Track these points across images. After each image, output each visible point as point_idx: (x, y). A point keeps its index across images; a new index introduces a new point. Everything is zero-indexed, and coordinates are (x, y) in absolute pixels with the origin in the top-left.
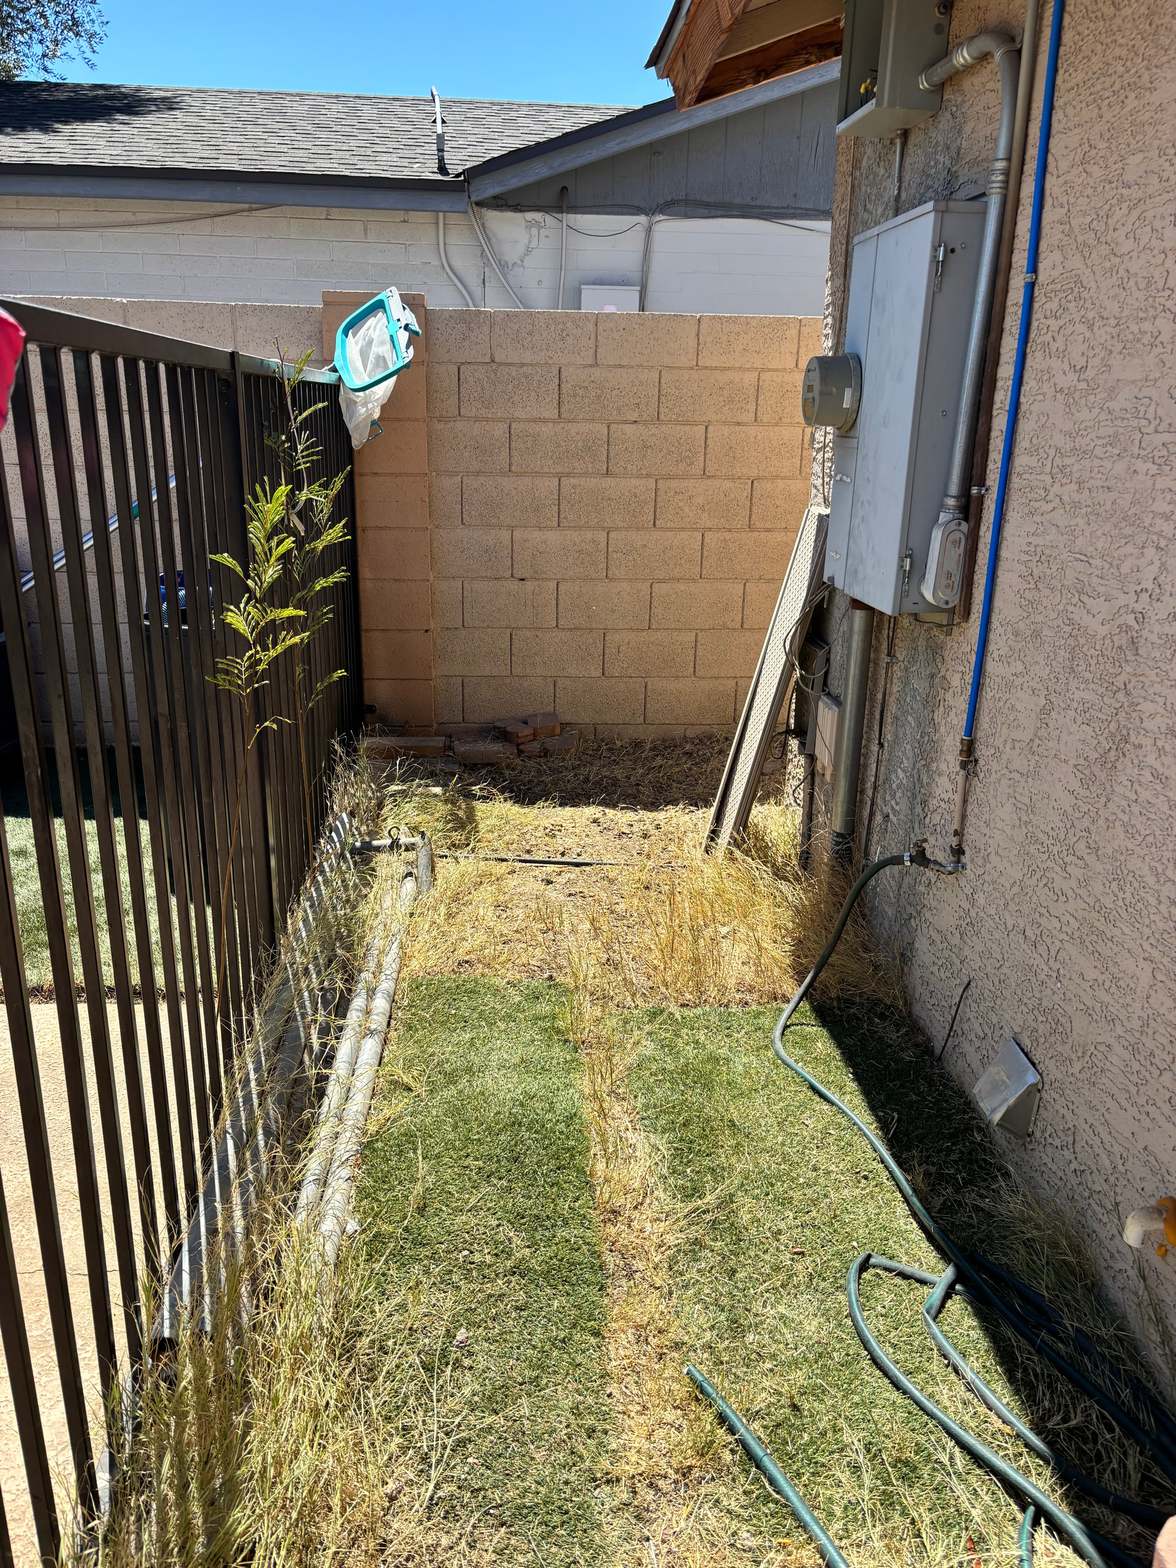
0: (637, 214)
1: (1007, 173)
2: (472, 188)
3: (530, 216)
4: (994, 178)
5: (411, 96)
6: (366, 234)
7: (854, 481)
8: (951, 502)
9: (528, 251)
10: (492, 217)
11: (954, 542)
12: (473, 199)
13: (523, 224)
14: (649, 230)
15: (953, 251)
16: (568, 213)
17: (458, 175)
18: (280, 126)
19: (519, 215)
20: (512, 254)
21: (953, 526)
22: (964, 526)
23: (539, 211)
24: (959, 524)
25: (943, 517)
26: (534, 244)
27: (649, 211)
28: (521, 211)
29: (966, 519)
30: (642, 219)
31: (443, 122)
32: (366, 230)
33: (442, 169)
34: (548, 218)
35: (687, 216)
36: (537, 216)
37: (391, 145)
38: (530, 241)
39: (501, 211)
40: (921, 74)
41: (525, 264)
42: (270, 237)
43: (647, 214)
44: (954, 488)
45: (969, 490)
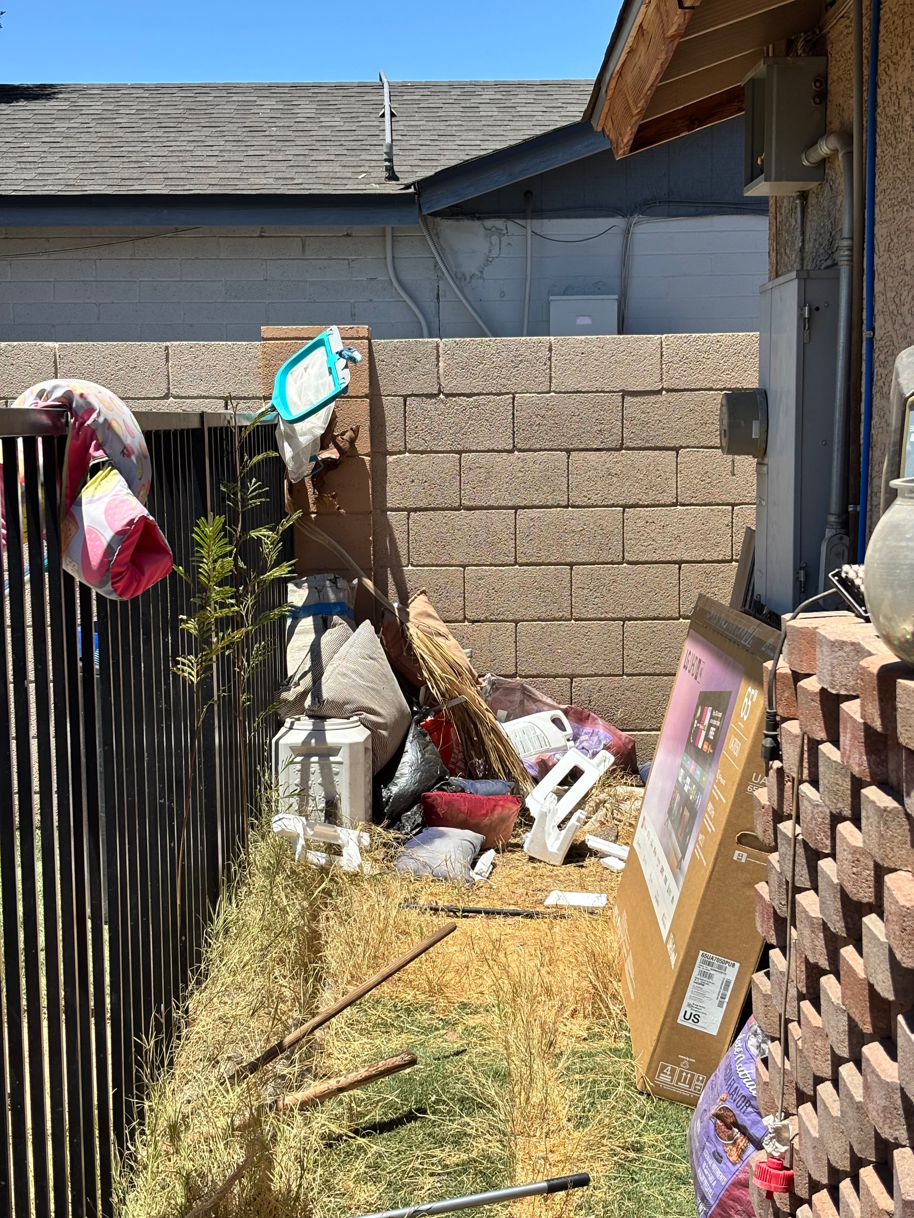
0: (613, 216)
1: (851, 249)
2: (422, 200)
3: (489, 223)
4: (842, 253)
5: (356, 80)
6: (304, 250)
7: (767, 504)
8: (832, 519)
9: (488, 261)
10: (446, 226)
11: (837, 554)
12: (425, 212)
13: (482, 232)
14: (627, 232)
15: (817, 309)
16: (532, 218)
17: (408, 187)
18: (207, 131)
19: (477, 223)
20: (470, 267)
21: (836, 540)
22: (846, 540)
23: (500, 217)
24: (841, 538)
25: (829, 533)
26: (494, 254)
27: (626, 212)
28: (479, 219)
29: (847, 534)
30: (619, 222)
31: (392, 115)
32: (303, 246)
33: (392, 176)
34: (510, 224)
35: (671, 215)
36: (499, 223)
37: (334, 150)
38: (490, 251)
39: (457, 220)
40: (802, 152)
41: (485, 276)
42: (197, 259)
43: (624, 216)
44: (834, 506)
45: (847, 508)
